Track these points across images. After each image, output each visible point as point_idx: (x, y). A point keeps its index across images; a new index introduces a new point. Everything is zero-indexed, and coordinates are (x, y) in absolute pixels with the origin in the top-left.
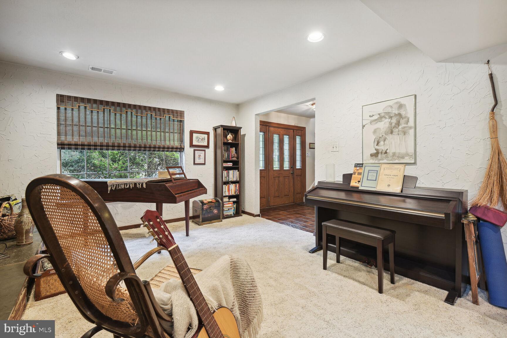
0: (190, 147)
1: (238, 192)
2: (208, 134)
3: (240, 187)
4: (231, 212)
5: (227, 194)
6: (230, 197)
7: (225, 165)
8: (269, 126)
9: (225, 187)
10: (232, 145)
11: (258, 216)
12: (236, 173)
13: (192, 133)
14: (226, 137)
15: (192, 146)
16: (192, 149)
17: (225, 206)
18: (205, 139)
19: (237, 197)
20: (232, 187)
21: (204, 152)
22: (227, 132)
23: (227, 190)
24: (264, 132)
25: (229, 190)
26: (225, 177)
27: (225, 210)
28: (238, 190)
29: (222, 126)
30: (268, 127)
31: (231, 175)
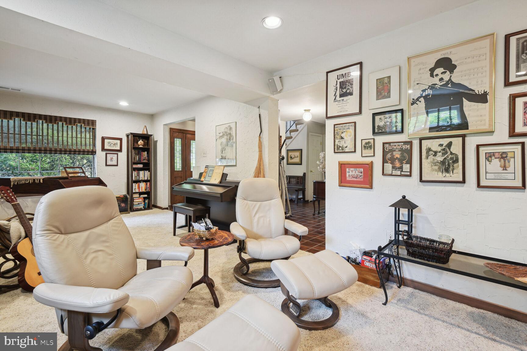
0: (102, 150)
1: (149, 189)
2: (121, 140)
3: (151, 185)
4: (141, 206)
5: (137, 191)
6: (141, 194)
7: (135, 166)
8: (186, 134)
9: (135, 186)
10: (143, 150)
11: (167, 209)
12: (147, 173)
13: (103, 139)
14: (138, 143)
15: (104, 150)
16: (104, 153)
17: (134, 201)
18: (117, 144)
19: (148, 193)
20: (143, 185)
21: (117, 155)
22: (139, 138)
23: (137, 188)
24: (181, 139)
25: (139, 188)
26: (135, 177)
27: (135, 204)
28: (149, 187)
29: (131, 134)
30: (184, 134)
31: (142, 175)
